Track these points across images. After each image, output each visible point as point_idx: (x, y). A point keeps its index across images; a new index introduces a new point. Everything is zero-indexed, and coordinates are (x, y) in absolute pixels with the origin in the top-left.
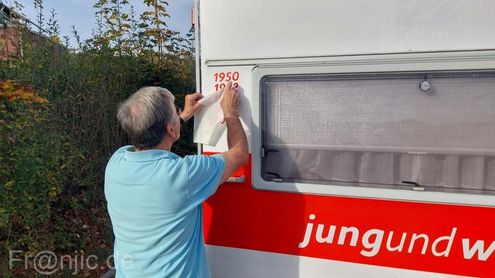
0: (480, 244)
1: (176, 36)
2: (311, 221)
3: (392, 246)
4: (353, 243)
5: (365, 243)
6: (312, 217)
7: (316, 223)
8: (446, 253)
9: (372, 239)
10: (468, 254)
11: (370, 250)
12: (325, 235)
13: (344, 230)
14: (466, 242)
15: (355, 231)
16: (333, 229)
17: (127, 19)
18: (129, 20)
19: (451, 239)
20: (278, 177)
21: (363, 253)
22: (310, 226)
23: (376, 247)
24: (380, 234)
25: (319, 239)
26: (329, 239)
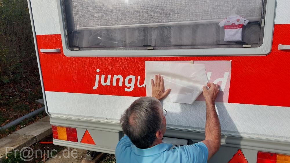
2: (98, 73)
3: (140, 84)
5: (127, 84)
6: (98, 71)
9: (130, 81)
11: (129, 88)
12: (106, 81)
13: (115, 77)
15: (120, 77)
16: (109, 76)
21: (126, 90)
22: (97, 76)
23: (132, 85)
24: (133, 77)
25: (103, 84)
26: (108, 83)
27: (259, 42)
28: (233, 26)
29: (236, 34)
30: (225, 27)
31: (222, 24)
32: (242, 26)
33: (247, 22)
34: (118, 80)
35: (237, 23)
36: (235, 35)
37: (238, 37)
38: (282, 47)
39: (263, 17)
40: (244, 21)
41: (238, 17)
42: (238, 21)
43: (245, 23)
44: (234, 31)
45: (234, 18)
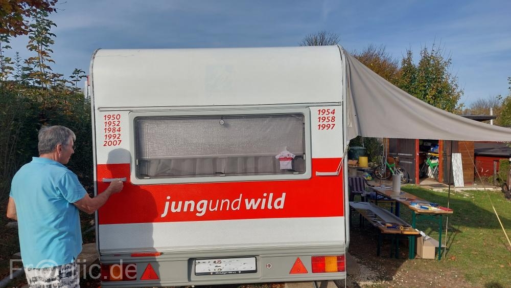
0: (253, 201)
1: (61, 78)
2: (168, 200)
3: (212, 208)
4: (192, 210)
5: (199, 209)
6: (168, 198)
7: (170, 201)
8: (238, 208)
9: (202, 206)
10: (248, 207)
11: (201, 212)
12: (176, 207)
13: (187, 203)
14: (247, 201)
15: (192, 203)
16: (180, 203)
17: (10, 62)
18: (12, 63)
19: (240, 200)
20: (147, 176)
21: (198, 214)
22: (167, 204)
23: (204, 210)
24: (205, 202)
25: (173, 210)
26: (179, 210)
27: (302, 171)
28: (286, 159)
29: (287, 165)
30: (280, 159)
31: (277, 157)
32: (292, 159)
33: (295, 156)
34: (190, 205)
37: (290, 167)
38: (318, 174)
39: (304, 154)
40: (292, 156)
41: (289, 153)
42: (288, 155)
43: (294, 157)
44: (286, 162)
45: (285, 153)
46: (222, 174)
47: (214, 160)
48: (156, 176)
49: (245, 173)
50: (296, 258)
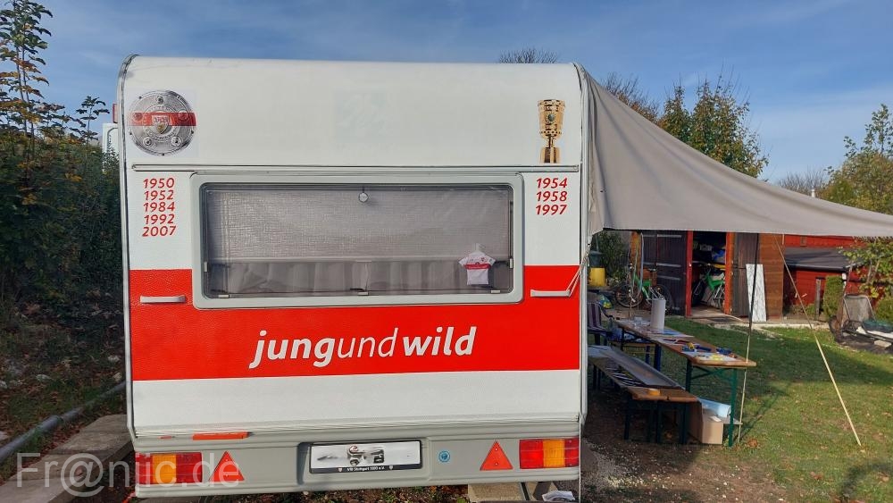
0: (417, 340)
1: (60, 112)
2: (262, 338)
3: (343, 353)
4: (306, 355)
5: (318, 354)
6: (263, 333)
8: (391, 353)
9: (324, 349)
10: (408, 352)
11: (322, 360)
12: (277, 351)
13: (297, 343)
14: (406, 340)
15: (307, 342)
16: (285, 343)
19: (394, 338)
20: (225, 293)
21: (317, 364)
22: (261, 344)
23: (328, 356)
24: (331, 342)
25: (272, 356)
26: (282, 355)
27: (507, 288)
28: (477, 266)
31: (463, 262)
32: (489, 267)
34: (302, 347)
35: (481, 263)
36: (480, 276)
37: (484, 280)
38: (534, 293)
39: (511, 257)
40: (490, 260)
41: (483, 255)
42: (483, 259)
44: (478, 272)
45: (477, 256)
46: (362, 290)
47: (348, 265)
48: (242, 293)
49: (404, 290)
50: (492, 442)
